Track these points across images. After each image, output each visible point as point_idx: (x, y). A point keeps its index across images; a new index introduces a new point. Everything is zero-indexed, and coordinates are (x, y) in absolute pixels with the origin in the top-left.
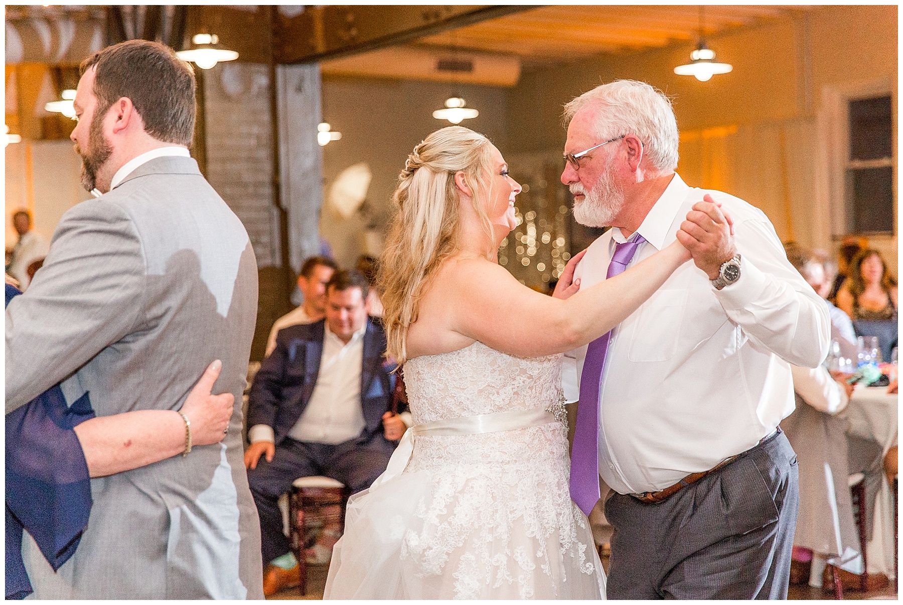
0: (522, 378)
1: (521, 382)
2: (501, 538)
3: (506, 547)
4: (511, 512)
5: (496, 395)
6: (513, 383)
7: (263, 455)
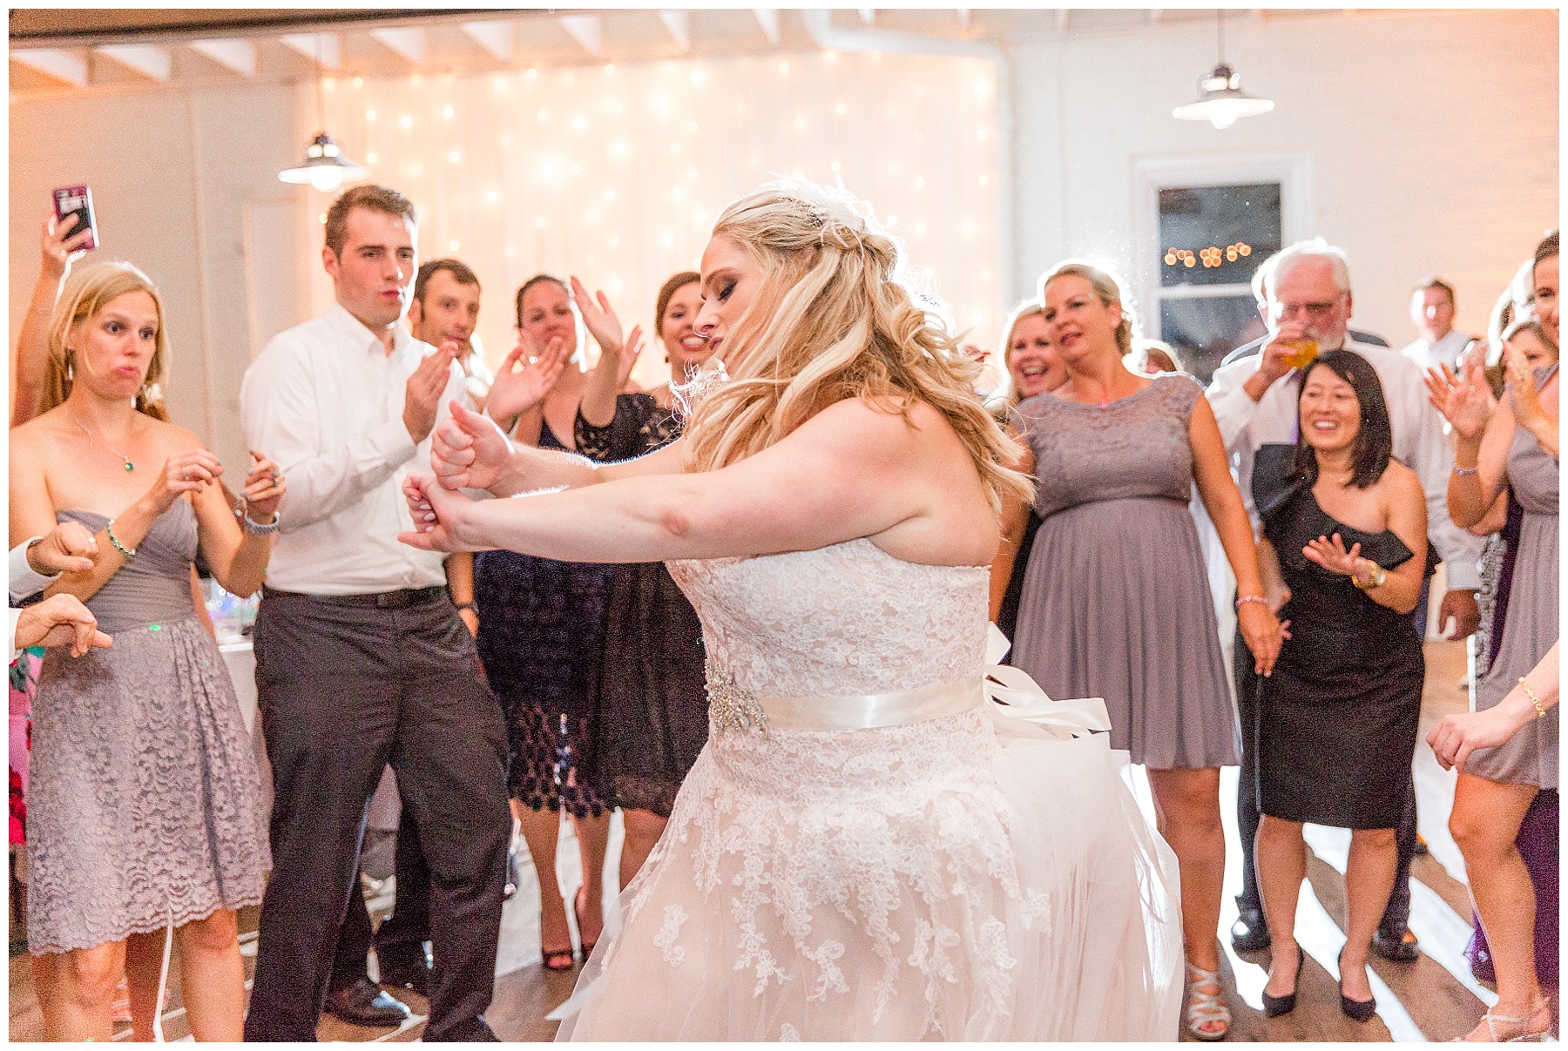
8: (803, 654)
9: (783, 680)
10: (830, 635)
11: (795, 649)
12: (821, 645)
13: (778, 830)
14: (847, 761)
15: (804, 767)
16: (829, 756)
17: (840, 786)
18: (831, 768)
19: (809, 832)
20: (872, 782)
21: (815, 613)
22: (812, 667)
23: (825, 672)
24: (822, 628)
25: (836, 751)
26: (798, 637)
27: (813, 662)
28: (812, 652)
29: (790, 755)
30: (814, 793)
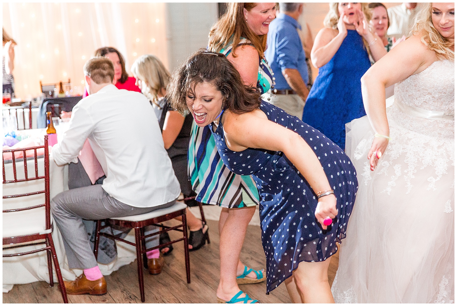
0: (429, 96)
1: (428, 98)
2: (390, 156)
3: (391, 161)
4: (403, 149)
5: (416, 99)
6: (424, 97)
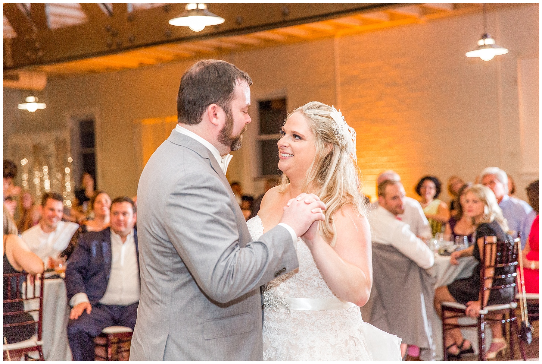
7: (85, 310)
8: (302, 281)
9: (292, 291)
10: (314, 275)
11: (301, 279)
12: (311, 279)
13: (289, 347)
14: (316, 321)
15: (300, 323)
16: (310, 319)
17: (313, 331)
18: (310, 323)
19: (302, 348)
20: (325, 330)
21: (311, 267)
22: (305, 286)
23: (309, 288)
24: (312, 272)
25: (312, 318)
26: (303, 275)
27: (306, 284)
28: (307, 281)
29: (294, 319)
30: (303, 333)
